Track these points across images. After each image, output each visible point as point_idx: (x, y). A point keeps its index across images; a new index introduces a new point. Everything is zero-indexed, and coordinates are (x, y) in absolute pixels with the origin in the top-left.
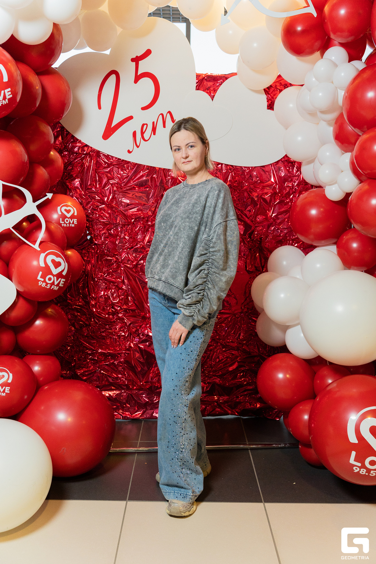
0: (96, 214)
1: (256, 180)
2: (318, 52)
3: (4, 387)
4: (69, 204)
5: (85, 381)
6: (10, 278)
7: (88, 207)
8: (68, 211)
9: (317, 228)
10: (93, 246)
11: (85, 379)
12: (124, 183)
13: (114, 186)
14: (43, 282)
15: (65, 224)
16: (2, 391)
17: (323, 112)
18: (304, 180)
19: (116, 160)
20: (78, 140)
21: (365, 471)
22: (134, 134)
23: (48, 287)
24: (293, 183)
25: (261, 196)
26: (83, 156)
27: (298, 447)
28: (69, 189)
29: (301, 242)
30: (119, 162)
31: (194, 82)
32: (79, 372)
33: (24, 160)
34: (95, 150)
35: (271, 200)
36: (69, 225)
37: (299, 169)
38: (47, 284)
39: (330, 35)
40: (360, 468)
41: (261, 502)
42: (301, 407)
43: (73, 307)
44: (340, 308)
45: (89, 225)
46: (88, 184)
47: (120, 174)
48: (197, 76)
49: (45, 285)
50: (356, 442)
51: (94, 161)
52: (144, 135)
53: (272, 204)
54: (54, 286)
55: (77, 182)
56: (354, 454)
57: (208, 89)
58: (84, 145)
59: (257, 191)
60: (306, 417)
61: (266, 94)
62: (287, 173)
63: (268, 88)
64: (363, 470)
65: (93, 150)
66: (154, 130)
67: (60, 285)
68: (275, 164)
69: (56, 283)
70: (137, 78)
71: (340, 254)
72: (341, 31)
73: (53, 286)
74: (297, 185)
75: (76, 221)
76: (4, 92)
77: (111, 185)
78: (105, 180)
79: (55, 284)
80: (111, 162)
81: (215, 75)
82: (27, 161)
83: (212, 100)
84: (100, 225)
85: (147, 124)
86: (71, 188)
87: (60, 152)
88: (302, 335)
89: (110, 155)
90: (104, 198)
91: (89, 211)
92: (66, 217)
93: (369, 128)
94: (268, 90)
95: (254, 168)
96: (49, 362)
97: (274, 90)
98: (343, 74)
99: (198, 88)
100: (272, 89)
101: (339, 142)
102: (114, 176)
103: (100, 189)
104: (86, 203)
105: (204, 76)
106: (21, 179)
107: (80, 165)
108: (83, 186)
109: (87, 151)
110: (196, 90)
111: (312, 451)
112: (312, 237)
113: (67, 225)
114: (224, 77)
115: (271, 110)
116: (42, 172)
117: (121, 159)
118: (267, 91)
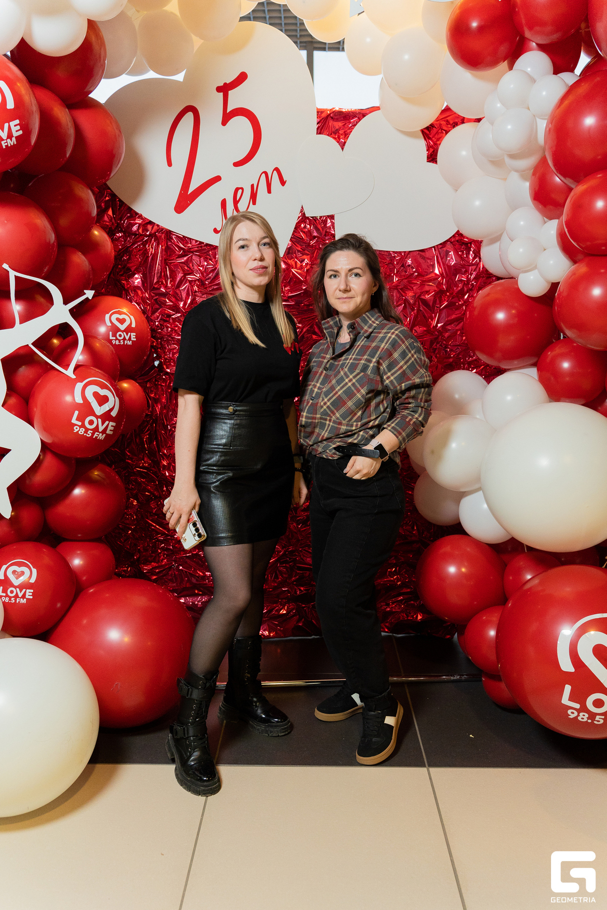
0: (167, 327)
1: (412, 272)
2: (504, 61)
3: (24, 590)
4: (125, 310)
5: (155, 581)
6: (31, 423)
7: (155, 318)
8: (122, 321)
9: (507, 341)
10: (164, 377)
11: (155, 578)
12: (208, 279)
13: (194, 284)
14: (80, 427)
15: (117, 341)
16: (20, 596)
17: (513, 156)
18: (485, 270)
19: (197, 245)
20: (137, 214)
21: (587, 715)
22: (224, 203)
23: (89, 434)
24: (468, 275)
25: (420, 295)
26: (146, 239)
27: (481, 681)
28: (125, 289)
29: (483, 367)
30: (201, 247)
31: (313, 123)
32: (146, 568)
33: (50, 240)
34: (163, 229)
35: (435, 302)
36: (124, 342)
37: (477, 254)
38: (87, 430)
39: (524, 33)
40: (579, 711)
41: (423, 765)
42: (484, 618)
43: (135, 470)
44: (544, 462)
45: (157, 344)
46: (154, 282)
47: (202, 266)
48: (317, 112)
49: (85, 432)
50: (572, 670)
51: (162, 246)
52: (239, 205)
53: (436, 308)
54: (98, 433)
55: (137, 280)
56: (568, 689)
57: (335, 134)
58: (147, 221)
59: (412, 288)
60: (492, 633)
61: (425, 139)
62: (459, 259)
63: (427, 128)
64: (584, 715)
65: (161, 230)
66: (254, 197)
67: (108, 432)
68: (441, 246)
69: (101, 428)
70: (227, 117)
71: (543, 380)
72: (542, 24)
73: (96, 433)
74: (474, 278)
75: (135, 337)
76: (9, 126)
77: (190, 283)
78: (180, 275)
79: (100, 430)
80: (189, 247)
81: (346, 110)
82: (54, 242)
83: (343, 149)
84: (174, 344)
85: (242, 189)
86: (128, 288)
87: (111, 233)
88: (485, 506)
89: (186, 237)
90: (179, 302)
91: (157, 323)
92: (119, 330)
93: (586, 175)
94: (428, 132)
95: (408, 254)
96: (95, 552)
97: (437, 133)
98: (544, 93)
99: (320, 131)
100: (435, 130)
101: (539, 204)
102: (194, 268)
103: (173, 289)
104: (152, 311)
105: (328, 112)
106: (45, 270)
107: (141, 252)
108: (147, 284)
109: (152, 230)
110: (317, 134)
111: (503, 685)
112: (498, 355)
113: (119, 342)
114: (359, 113)
115: (433, 163)
116: (80, 260)
117: (203, 243)
118: (426, 133)
